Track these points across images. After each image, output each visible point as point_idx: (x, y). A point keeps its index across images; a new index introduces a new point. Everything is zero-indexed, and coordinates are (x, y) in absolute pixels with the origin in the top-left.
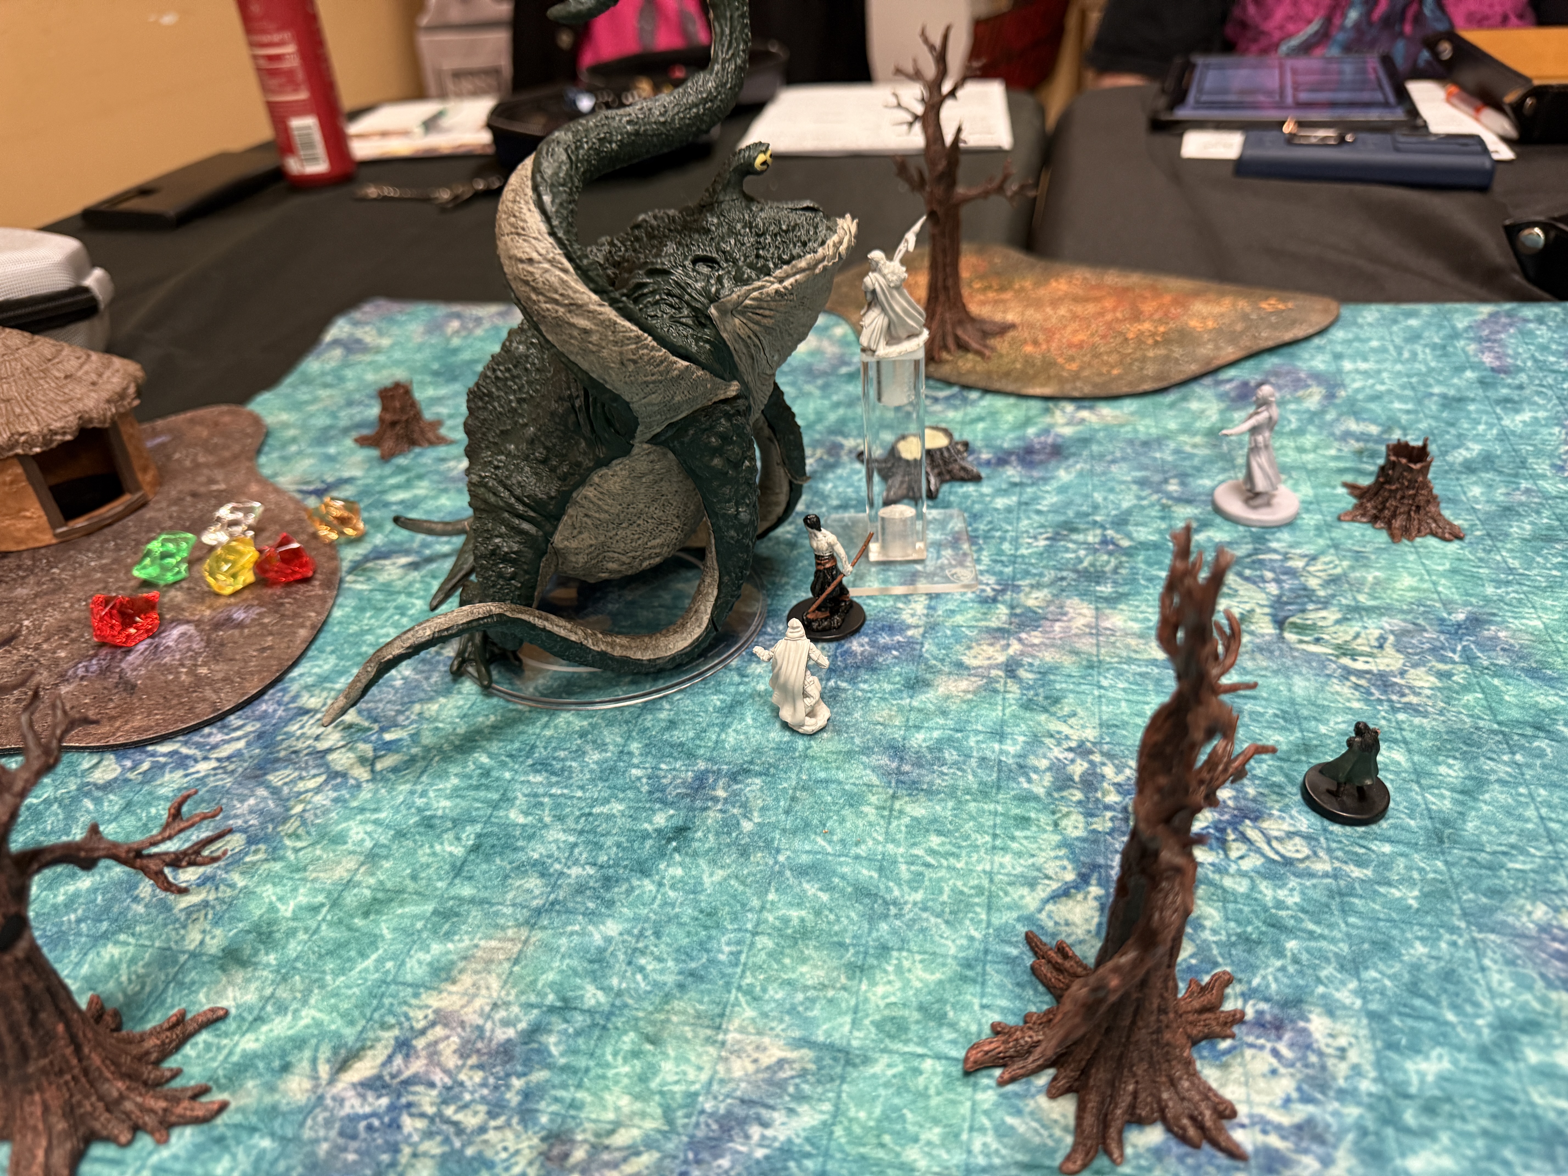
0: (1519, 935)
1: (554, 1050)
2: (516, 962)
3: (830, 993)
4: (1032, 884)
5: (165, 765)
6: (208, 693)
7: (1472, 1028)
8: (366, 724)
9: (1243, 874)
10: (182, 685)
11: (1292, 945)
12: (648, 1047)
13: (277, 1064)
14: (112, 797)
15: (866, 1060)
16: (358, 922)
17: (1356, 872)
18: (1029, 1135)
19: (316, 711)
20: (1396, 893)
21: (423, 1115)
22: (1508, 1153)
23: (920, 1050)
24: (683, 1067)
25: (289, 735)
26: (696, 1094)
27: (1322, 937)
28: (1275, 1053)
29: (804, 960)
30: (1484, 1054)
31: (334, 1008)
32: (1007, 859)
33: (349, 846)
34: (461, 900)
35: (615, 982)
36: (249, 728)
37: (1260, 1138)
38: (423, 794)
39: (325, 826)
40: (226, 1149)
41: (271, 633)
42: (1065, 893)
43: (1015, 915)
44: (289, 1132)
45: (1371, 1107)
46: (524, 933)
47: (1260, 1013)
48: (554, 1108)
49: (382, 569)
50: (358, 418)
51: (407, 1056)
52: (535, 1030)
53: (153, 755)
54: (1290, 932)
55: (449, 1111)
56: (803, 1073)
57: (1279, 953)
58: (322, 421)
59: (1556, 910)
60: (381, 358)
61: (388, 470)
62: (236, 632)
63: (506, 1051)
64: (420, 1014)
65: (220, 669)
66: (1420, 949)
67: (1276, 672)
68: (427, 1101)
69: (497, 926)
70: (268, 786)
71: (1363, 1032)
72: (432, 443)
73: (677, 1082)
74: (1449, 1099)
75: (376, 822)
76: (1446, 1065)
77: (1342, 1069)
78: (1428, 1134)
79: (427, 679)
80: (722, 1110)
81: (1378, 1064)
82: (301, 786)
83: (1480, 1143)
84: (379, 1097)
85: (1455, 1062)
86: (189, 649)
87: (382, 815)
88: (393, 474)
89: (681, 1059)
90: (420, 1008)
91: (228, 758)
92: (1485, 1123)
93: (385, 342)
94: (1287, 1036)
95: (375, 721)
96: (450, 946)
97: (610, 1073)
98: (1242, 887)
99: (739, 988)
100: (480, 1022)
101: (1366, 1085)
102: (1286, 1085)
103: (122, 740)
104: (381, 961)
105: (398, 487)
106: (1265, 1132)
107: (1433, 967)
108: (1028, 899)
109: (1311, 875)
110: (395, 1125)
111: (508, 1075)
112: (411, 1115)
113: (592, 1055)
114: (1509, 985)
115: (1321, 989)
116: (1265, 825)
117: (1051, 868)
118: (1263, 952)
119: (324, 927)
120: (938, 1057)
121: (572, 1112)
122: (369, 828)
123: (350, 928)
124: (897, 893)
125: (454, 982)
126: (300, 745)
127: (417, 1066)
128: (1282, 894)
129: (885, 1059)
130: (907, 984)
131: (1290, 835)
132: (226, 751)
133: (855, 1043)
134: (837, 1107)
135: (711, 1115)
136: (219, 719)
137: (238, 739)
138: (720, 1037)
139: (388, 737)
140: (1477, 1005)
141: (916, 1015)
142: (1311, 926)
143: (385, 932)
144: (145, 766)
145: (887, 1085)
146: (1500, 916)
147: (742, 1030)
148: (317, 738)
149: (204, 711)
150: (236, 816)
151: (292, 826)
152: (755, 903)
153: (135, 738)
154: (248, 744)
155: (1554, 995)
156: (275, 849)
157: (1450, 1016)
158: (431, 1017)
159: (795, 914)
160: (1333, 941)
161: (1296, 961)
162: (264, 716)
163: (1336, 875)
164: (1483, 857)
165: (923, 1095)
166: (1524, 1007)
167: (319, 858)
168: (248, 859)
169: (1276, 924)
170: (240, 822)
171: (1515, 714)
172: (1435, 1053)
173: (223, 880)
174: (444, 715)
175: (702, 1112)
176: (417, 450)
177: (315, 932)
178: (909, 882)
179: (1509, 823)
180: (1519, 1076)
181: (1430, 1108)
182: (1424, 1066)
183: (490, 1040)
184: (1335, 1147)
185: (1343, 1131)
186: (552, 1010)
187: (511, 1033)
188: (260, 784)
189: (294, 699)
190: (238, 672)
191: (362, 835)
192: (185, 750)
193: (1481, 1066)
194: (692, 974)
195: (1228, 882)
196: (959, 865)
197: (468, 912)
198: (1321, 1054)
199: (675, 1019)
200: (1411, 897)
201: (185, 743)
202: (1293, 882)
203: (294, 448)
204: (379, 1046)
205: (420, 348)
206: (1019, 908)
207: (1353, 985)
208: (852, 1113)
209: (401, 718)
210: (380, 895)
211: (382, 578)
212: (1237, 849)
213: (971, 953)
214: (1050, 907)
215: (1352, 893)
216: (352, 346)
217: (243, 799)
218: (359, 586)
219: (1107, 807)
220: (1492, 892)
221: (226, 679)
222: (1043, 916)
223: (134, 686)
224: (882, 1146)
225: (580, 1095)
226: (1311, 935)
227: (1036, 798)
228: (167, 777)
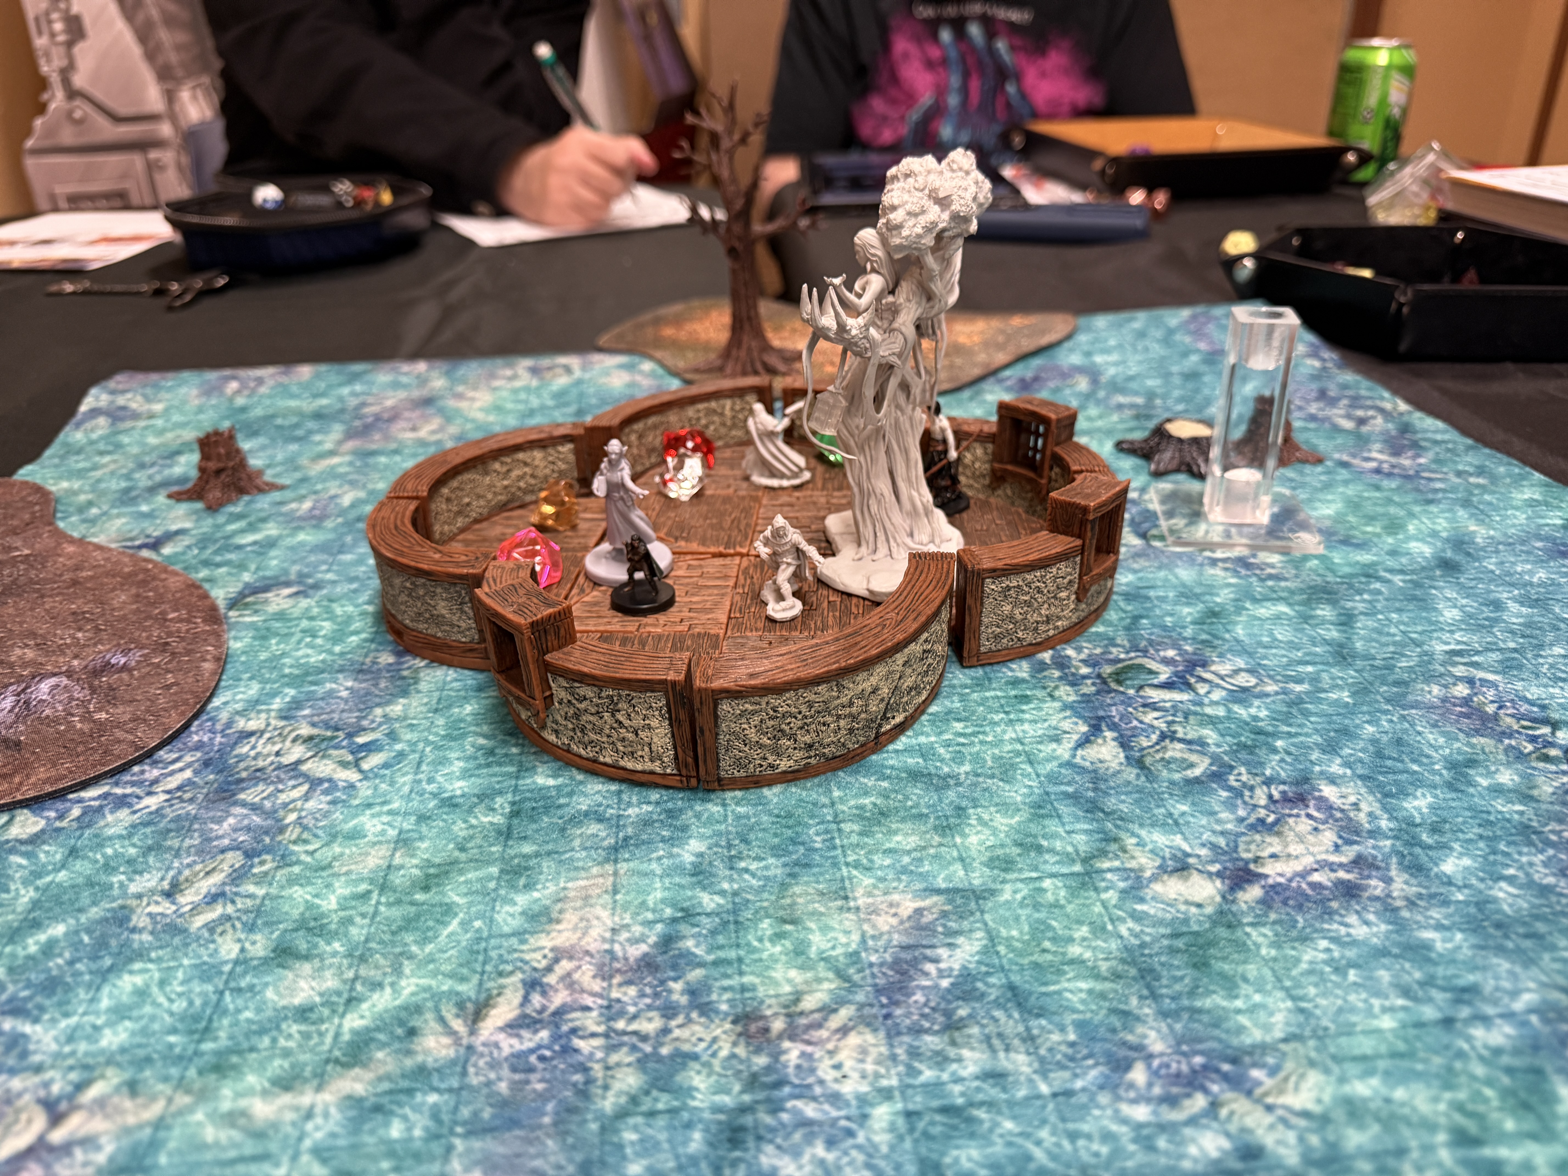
0: (1431, 707)
1: (698, 951)
2: (615, 892)
3: (932, 851)
4: (1056, 739)
5: (101, 807)
6: (119, 734)
7: (1434, 772)
8: (329, 734)
9: (1217, 703)
10: (82, 733)
11: (1279, 743)
12: (789, 927)
13: (399, 1031)
14: (46, 848)
15: (993, 892)
16: (419, 897)
17: (1298, 688)
18: (1160, 914)
19: (262, 732)
20: (1333, 696)
21: (593, 1035)
22: (1502, 846)
23: (1034, 875)
24: (832, 935)
25: (242, 758)
26: (856, 953)
27: (1297, 734)
28: (1309, 816)
29: (896, 832)
30: (1450, 786)
31: (434, 974)
32: (1026, 726)
33: (370, 838)
34: (526, 857)
35: (726, 886)
36: (188, 758)
37: (1333, 875)
38: (430, 781)
39: (332, 826)
40: (391, 1113)
41: (168, 671)
42: (1085, 741)
43: (1055, 763)
44: (455, 1083)
45: (1396, 838)
46: (609, 868)
47: (1283, 793)
48: (726, 996)
49: (266, 602)
50: (158, 478)
51: (544, 993)
52: (667, 942)
53: (80, 801)
54: (1275, 735)
55: (620, 1025)
56: (944, 914)
57: (1275, 751)
58: (116, 485)
59: (1445, 686)
60: (159, 422)
61: (221, 519)
62: (125, 676)
63: (647, 964)
64: (538, 956)
65: (123, 712)
66: (1370, 729)
67: (1160, 568)
68: (591, 1022)
69: (577, 869)
70: (244, 804)
71: (1363, 790)
72: (261, 490)
73: (833, 948)
74: (1445, 821)
75: (390, 813)
76: (1430, 799)
77: (1362, 817)
78: (1444, 847)
79: (376, 685)
80: (888, 957)
81: (1384, 808)
82: (283, 798)
83: (1481, 844)
84: (536, 1032)
85: (1436, 796)
86: (71, 699)
87: (395, 805)
88: (229, 522)
89: (825, 929)
90: (534, 950)
91: (179, 788)
92: (1476, 830)
93: (158, 407)
94: (1312, 803)
95: (337, 729)
96: (536, 895)
97: (765, 955)
98: (1221, 712)
99: (847, 864)
100: (607, 946)
101: (1384, 824)
102: (1329, 837)
103: (32, 794)
104: (465, 925)
105: (242, 531)
106: (1333, 870)
107: (1385, 738)
108: (1059, 752)
109: (1267, 695)
110: (568, 1050)
111: (662, 982)
112: (582, 1038)
113: (738, 946)
114: (1441, 740)
115: (1317, 769)
116: (1213, 668)
117: (1066, 725)
118: (1262, 752)
119: (382, 909)
120: (1053, 876)
121: (747, 995)
122: (385, 819)
123: (413, 903)
124: (946, 769)
125: (558, 921)
126: (261, 763)
127: (560, 998)
128: (1253, 711)
129: (1008, 887)
130: (995, 832)
131: (1237, 672)
132: (173, 782)
133: (976, 882)
134: (988, 931)
135: (882, 965)
136: (148, 755)
137: (181, 770)
138: (852, 904)
139: (360, 740)
140: (1428, 756)
141: (1016, 850)
142: (1286, 729)
143: (457, 899)
144: (76, 812)
145: (1022, 905)
146: (1410, 697)
147: (869, 894)
148: (278, 754)
149: (124, 752)
150: (218, 838)
151: (292, 834)
152: (824, 800)
153: (49, 789)
154: (196, 772)
155: (1474, 740)
156: (283, 857)
157: (1415, 767)
158: (551, 955)
159: (867, 801)
160: (1307, 735)
161: (1289, 753)
162: (199, 746)
163: (1285, 692)
164: (1377, 663)
165: (1056, 905)
166: (1459, 752)
167: (342, 855)
168: (255, 870)
169: (1260, 732)
170: (226, 842)
171: (1347, 570)
172: (1419, 793)
173: (236, 894)
174: (412, 712)
175: (871, 965)
176: (246, 498)
177: (376, 913)
178: (953, 760)
179: (1384, 639)
180: (1482, 797)
181: (1435, 829)
182: (1416, 803)
183: (626, 959)
184: (1388, 869)
185: (1386, 858)
186: (674, 920)
187: (644, 948)
188: (235, 803)
189: (229, 724)
190: (148, 711)
191: (379, 827)
192: (118, 791)
193: (1454, 795)
194: (796, 864)
195: (1208, 710)
196: (990, 738)
197: (539, 865)
198: (1342, 811)
199: (800, 900)
200: (1345, 696)
201: (117, 784)
202: (1257, 703)
203: (94, 511)
204: (508, 992)
205: (200, 410)
206: (1055, 758)
207: (1338, 761)
208: (1004, 932)
209: (365, 723)
210: (432, 871)
211: (272, 608)
212: (1202, 689)
213: (1034, 798)
214: (1079, 752)
215: (1302, 701)
216: (117, 415)
217: (219, 821)
218: (248, 619)
219: (1084, 677)
220: (1397, 683)
221: (135, 719)
222: (1078, 760)
223: (18, 744)
224: (1044, 951)
225: (746, 979)
226: (1290, 735)
227: (1023, 681)
228: (110, 818)
